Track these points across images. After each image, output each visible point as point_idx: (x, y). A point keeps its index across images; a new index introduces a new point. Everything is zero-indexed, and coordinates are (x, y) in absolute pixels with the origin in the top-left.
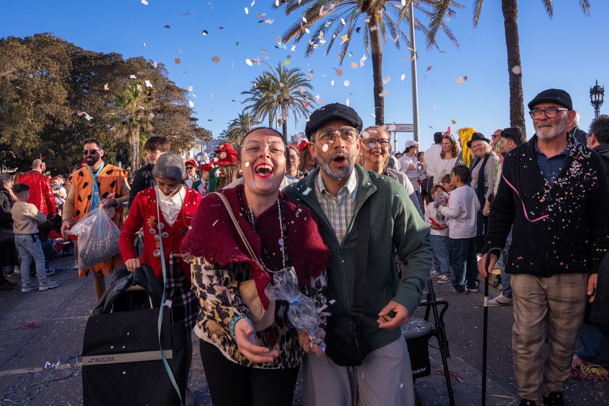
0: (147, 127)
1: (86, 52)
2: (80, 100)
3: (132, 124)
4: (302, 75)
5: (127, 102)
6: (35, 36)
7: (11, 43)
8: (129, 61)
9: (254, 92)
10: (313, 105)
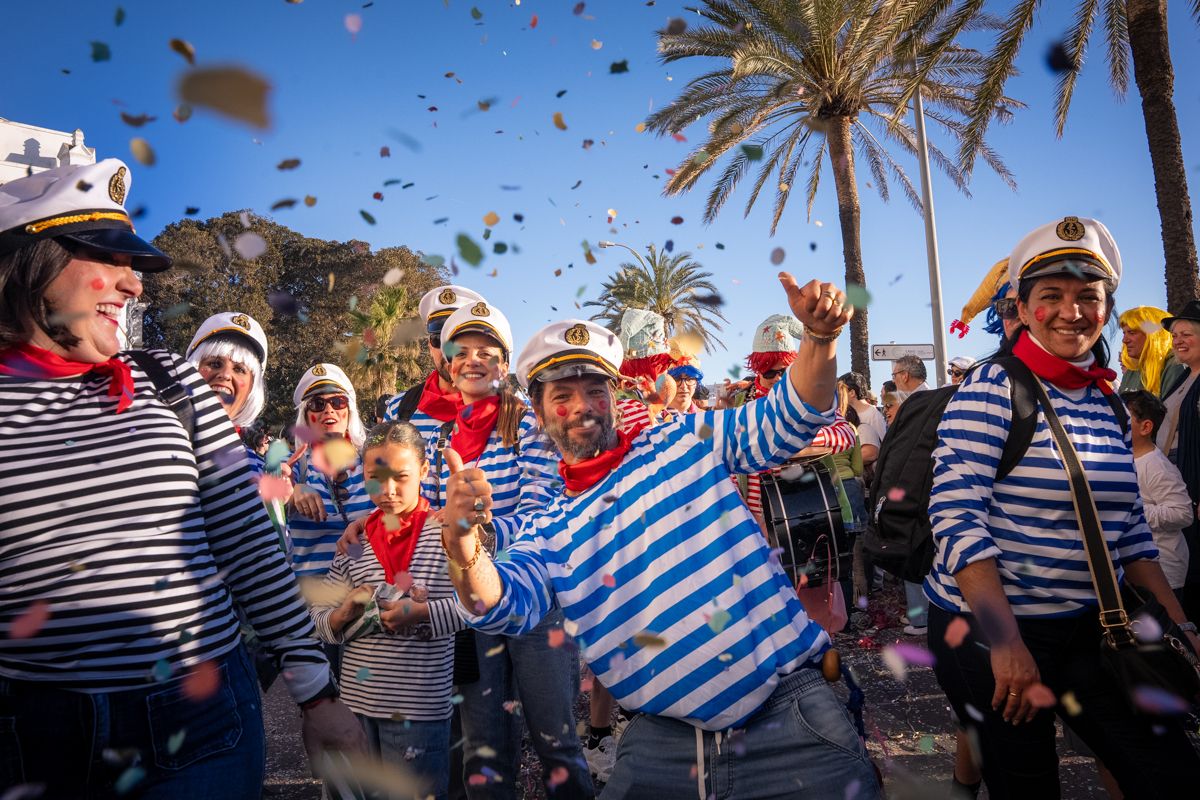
0: (410, 369)
1: (307, 240)
2: (294, 325)
3: (383, 363)
4: (696, 266)
5: (374, 324)
6: (225, 216)
7: (183, 229)
8: (382, 254)
9: (605, 302)
10: (719, 324)
